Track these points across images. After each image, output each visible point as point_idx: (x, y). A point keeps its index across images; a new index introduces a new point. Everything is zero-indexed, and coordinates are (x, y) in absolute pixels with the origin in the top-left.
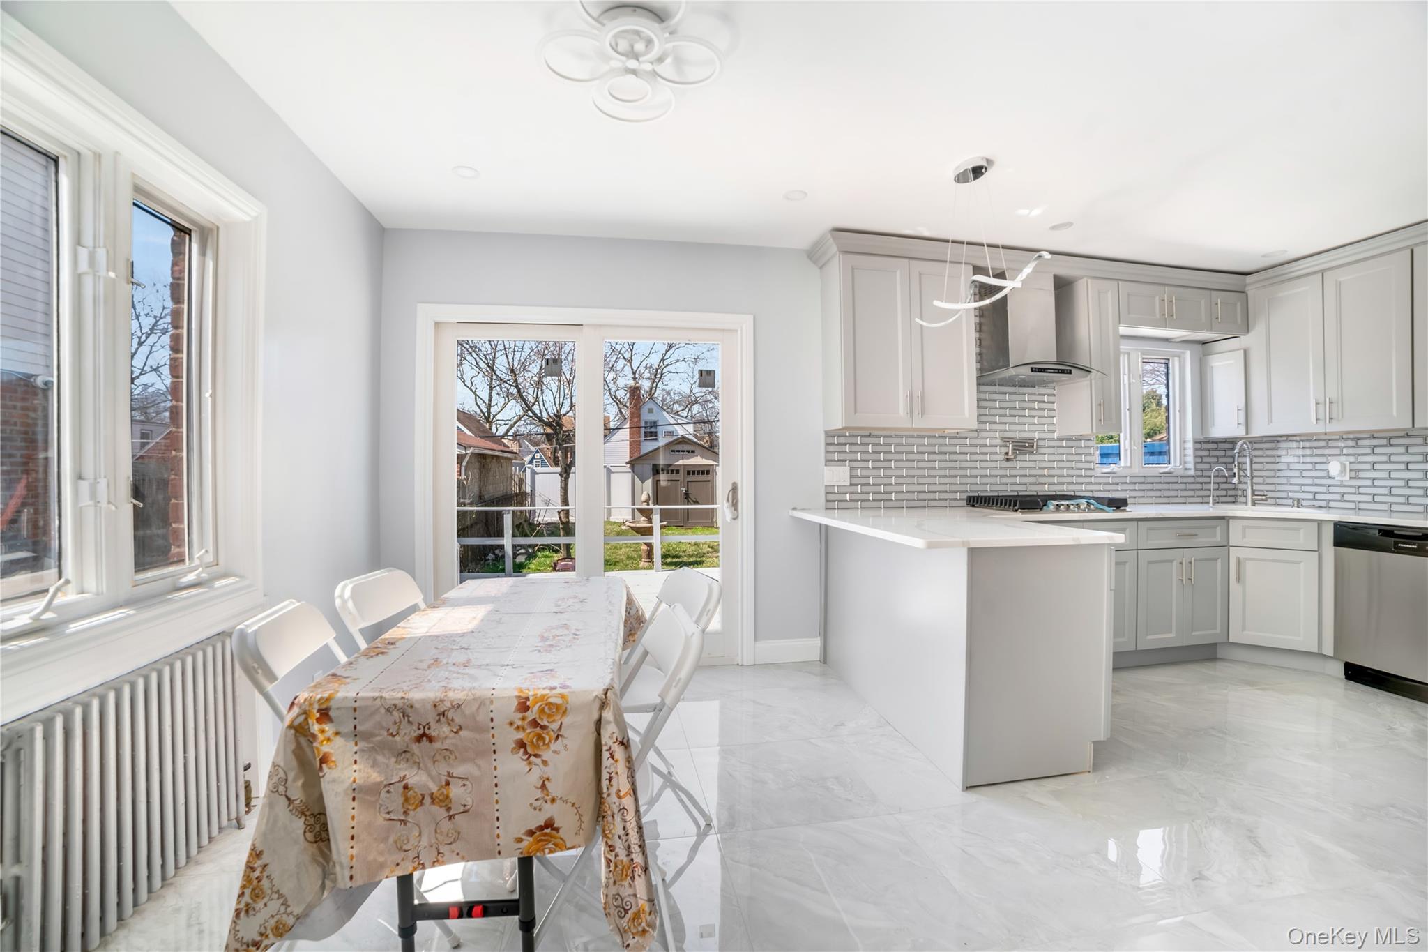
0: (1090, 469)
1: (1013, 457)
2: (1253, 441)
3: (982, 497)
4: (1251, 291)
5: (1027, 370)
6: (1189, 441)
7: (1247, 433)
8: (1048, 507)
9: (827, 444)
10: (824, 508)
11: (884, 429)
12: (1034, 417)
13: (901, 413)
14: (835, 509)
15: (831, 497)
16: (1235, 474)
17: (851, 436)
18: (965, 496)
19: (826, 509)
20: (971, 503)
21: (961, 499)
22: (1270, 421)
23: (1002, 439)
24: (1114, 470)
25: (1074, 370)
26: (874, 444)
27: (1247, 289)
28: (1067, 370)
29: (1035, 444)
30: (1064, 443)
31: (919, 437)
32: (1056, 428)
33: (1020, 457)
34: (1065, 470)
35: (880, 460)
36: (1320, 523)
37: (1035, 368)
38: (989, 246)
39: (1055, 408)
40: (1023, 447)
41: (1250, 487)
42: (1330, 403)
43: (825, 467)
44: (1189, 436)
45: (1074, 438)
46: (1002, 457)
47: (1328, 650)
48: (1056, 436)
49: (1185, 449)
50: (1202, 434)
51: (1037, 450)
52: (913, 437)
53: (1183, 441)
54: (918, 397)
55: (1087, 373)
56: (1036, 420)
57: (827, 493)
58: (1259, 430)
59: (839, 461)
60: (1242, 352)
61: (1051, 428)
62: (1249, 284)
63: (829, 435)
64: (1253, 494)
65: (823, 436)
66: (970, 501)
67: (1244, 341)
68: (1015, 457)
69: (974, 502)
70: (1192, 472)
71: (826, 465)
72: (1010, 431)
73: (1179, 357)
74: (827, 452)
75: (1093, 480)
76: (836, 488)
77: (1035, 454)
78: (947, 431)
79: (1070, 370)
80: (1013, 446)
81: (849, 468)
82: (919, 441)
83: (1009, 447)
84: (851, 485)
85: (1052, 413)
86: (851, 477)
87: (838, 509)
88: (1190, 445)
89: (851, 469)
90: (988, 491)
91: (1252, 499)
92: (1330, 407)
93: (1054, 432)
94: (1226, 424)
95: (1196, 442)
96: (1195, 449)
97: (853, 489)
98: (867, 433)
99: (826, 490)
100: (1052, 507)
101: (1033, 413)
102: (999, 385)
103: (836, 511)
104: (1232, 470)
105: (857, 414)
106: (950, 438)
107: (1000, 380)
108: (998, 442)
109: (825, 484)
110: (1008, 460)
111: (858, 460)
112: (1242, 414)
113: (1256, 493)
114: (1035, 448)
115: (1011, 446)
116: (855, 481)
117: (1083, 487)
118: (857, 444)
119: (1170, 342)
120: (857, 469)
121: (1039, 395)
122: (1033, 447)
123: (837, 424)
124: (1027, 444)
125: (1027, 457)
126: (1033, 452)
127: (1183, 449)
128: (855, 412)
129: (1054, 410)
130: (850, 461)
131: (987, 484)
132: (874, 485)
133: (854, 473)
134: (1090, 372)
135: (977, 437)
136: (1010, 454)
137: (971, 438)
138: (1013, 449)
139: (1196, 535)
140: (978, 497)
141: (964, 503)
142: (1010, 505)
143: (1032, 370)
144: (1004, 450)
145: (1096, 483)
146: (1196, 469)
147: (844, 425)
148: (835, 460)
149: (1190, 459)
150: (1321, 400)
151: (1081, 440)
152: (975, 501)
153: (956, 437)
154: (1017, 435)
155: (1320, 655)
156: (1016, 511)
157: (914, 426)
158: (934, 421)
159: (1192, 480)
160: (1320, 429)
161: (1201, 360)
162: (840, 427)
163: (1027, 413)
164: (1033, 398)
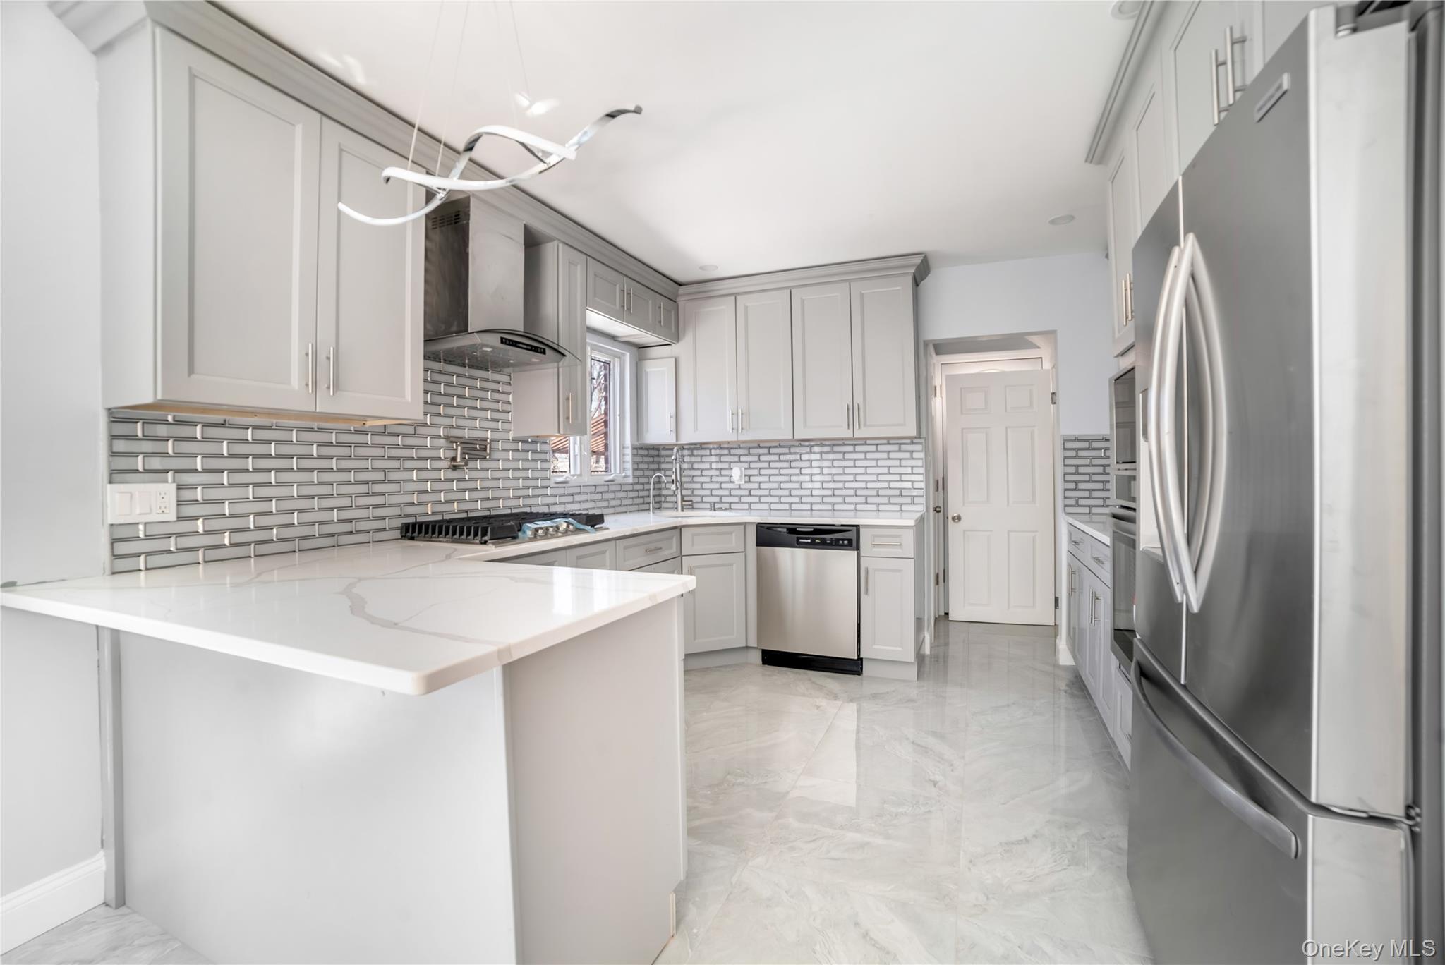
0: (546, 479)
1: (463, 464)
2: (682, 447)
3: (421, 525)
4: (682, 302)
5: (494, 340)
6: (628, 447)
7: (677, 440)
8: (524, 532)
9: (113, 437)
10: (108, 571)
11: (254, 412)
12: (487, 410)
13: (295, 383)
14: (140, 570)
15: (122, 548)
16: (673, 480)
17: (177, 422)
18: (398, 523)
19: (114, 573)
20: (409, 534)
21: (391, 529)
22: (696, 429)
23: (447, 438)
24: (568, 479)
25: (548, 350)
26: (232, 441)
27: (678, 300)
28: (541, 348)
29: (488, 446)
30: (520, 446)
31: (321, 430)
32: (512, 426)
33: (471, 464)
34: (521, 480)
35: (247, 471)
36: (745, 524)
37: (506, 339)
38: (446, 145)
39: (511, 401)
40: (475, 450)
41: (679, 493)
42: (742, 414)
43: (109, 486)
44: (628, 442)
45: (530, 440)
46: (446, 464)
47: (753, 643)
48: (511, 436)
49: (624, 455)
50: (638, 440)
51: (490, 454)
52: (311, 430)
53: (623, 447)
54: (328, 358)
55: (561, 356)
56: (489, 414)
57: (114, 541)
58: (688, 437)
59: (147, 471)
60: (674, 359)
61: (506, 426)
62: (681, 295)
63: (119, 417)
64: (683, 500)
65: (102, 421)
66: (407, 531)
67: (675, 349)
68: (466, 464)
69: (413, 532)
70: (630, 480)
71: (110, 482)
72: (458, 427)
73: (620, 358)
74: (113, 454)
75: (549, 491)
76: (141, 527)
77: (488, 460)
78: (369, 423)
79: (544, 350)
80: (462, 449)
81: (174, 486)
82: (323, 437)
83: (456, 449)
84: (180, 519)
85: (506, 407)
86: (180, 503)
87: (147, 569)
88: (629, 451)
89: (178, 489)
90: (429, 513)
91: (682, 504)
92: (742, 417)
93: (508, 431)
94: (659, 432)
95: (634, 448)
96: (634, 456)
97: (185, 526)
98: (218, 418)
99: (111, 534)
100: (529, 533)
101: (486, 405)
102: (445, 361)
103: (142, 574)
104: (671, 476)
105: (193, 376)
106: (374, 434)
107: (447, 352)
108: (442, 442)
109: (110, 519)
110: (455, 468)
111: (196, 471)
112: (673, 420)
113: (686, 499)
114: (488, 451)
115: (459, 448)
116: (189, 511)
117: (540, 500)
118: (194, 439)
119: (616, 341)
120: (193, 487)
121: (493, 381)
122: (486, 450)
123: (143, 391)
124: (478, 446)
125: (478, 464)
126: (485, 458)
127: (623, 455)
128: (191, 371)
129: (508, 403)
130: (177, 471)
131: (426, 503)
132: (232, 516)
133: (187, 495)
134: (564, 355)
135: (413, 435)
136: (459, 459)
137: (405, 436)
138: (463, 453)
139: (661, 548)
140: (414, 525)
141: (397, 534)
142: (476, 535)
143: (503, 341)
144: (450, 454)
145: (552, 496)
146: (634, 477)
147: (159, 397)
148: (137, 471)
149: (629, 466)
150: (735, 412)
151: (537, 442)
152: (415, 531)
153: (383, 434)
154: (466, 433)
155: (747, 648)
156: (485, 543)
157: (318, 410)
158: (350, 404)
159: (630, 488)
160: (732, 437)
161: (637, 363)
162: (149, 399)
163: (478, 404)
164: (487, 385)
